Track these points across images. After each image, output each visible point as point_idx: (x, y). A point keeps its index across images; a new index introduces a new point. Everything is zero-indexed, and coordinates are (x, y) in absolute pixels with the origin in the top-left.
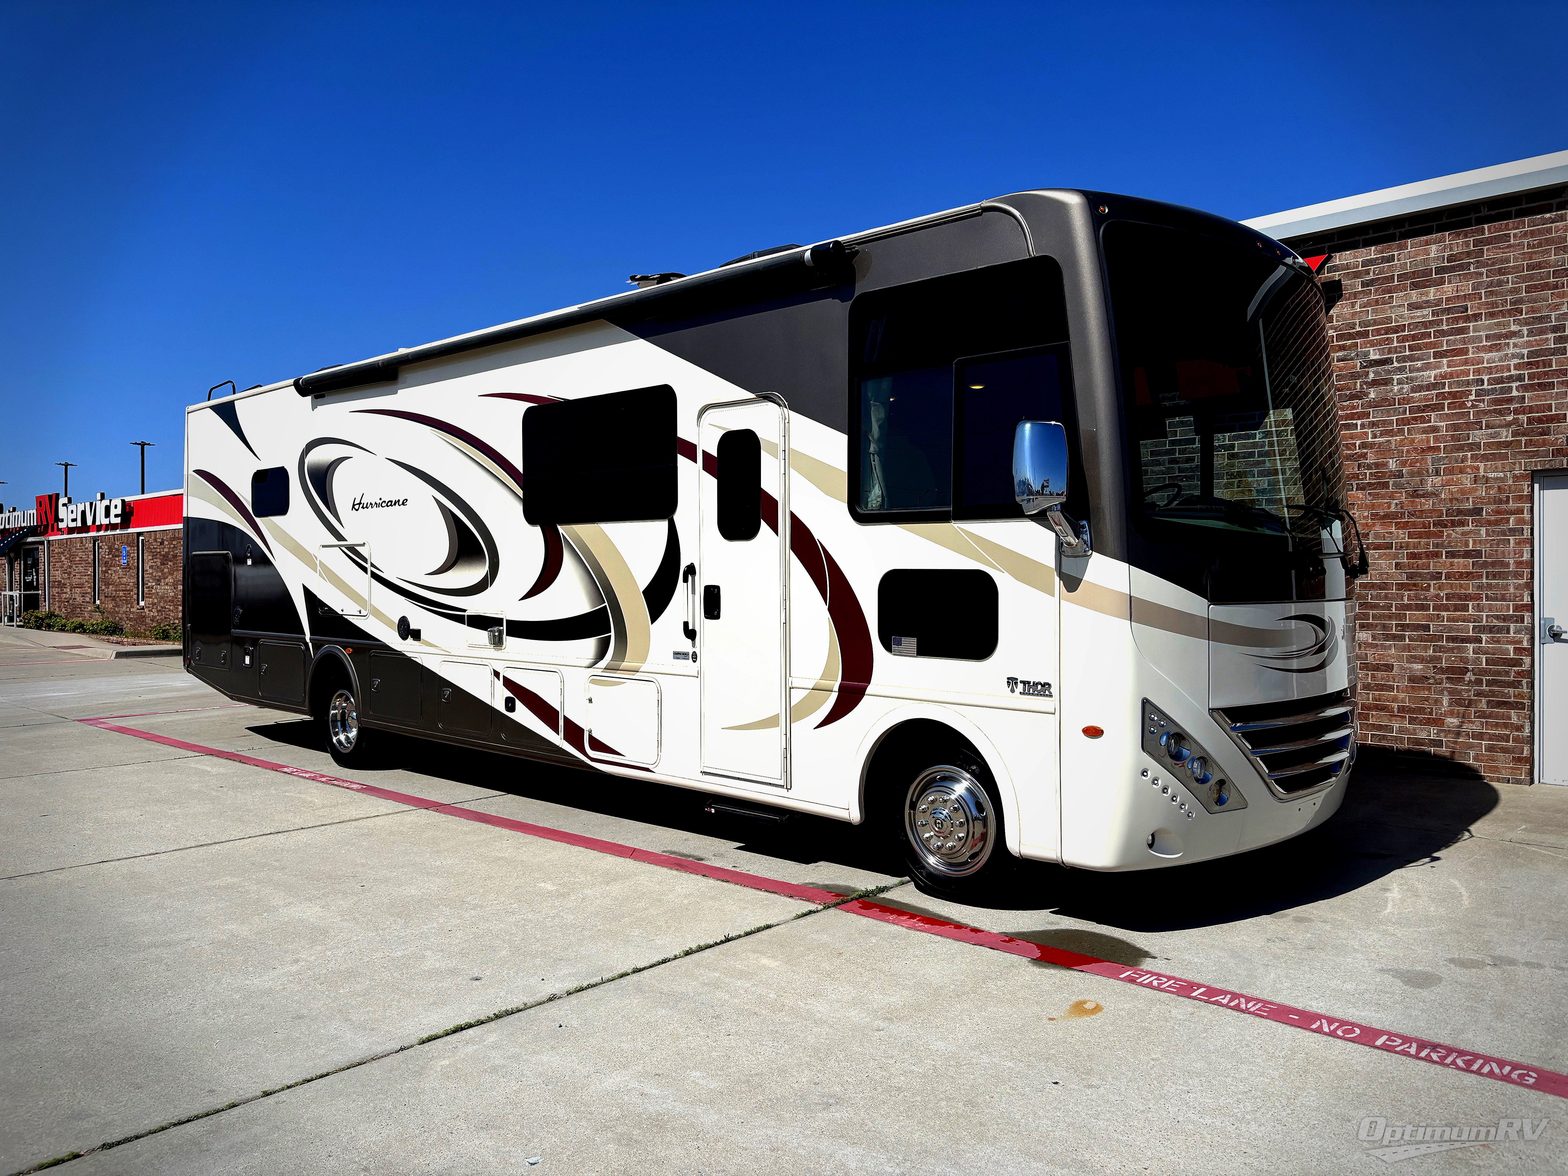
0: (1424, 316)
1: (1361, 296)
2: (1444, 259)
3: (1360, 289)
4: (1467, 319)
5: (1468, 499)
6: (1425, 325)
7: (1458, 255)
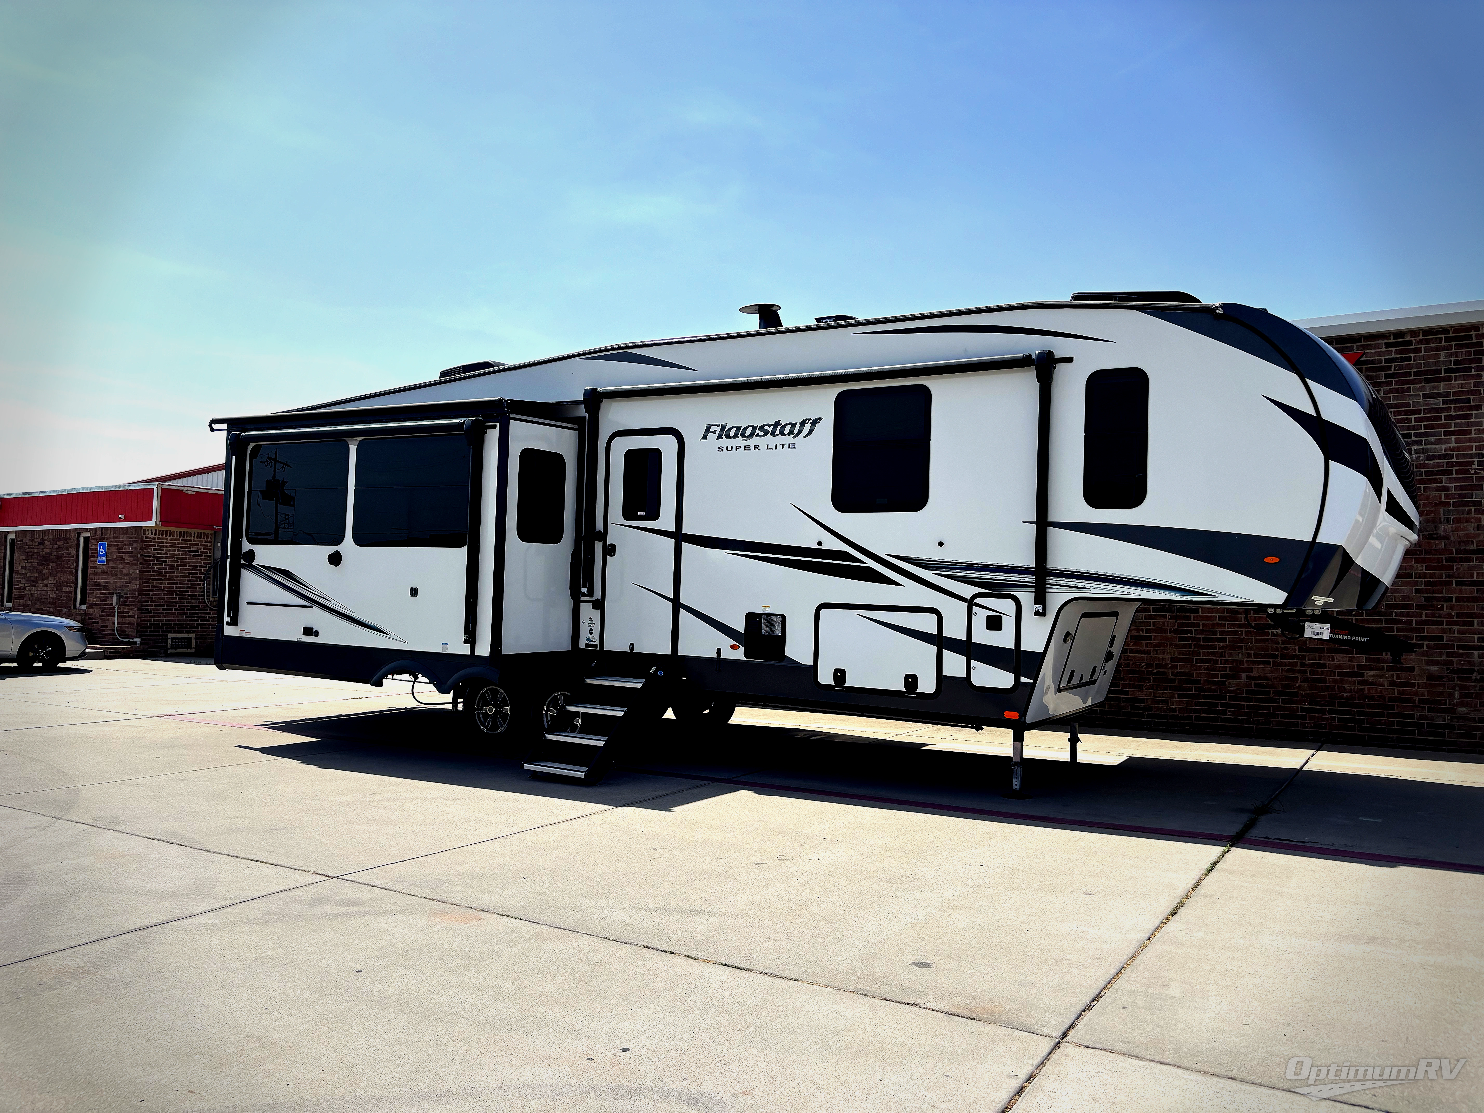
0: (1435, 404)
1: (1384, 385)
2: (1451, 363)
3: (1383, 380)
4: (1471, 408)
6: (1437, 410)
7: (1463, 361)
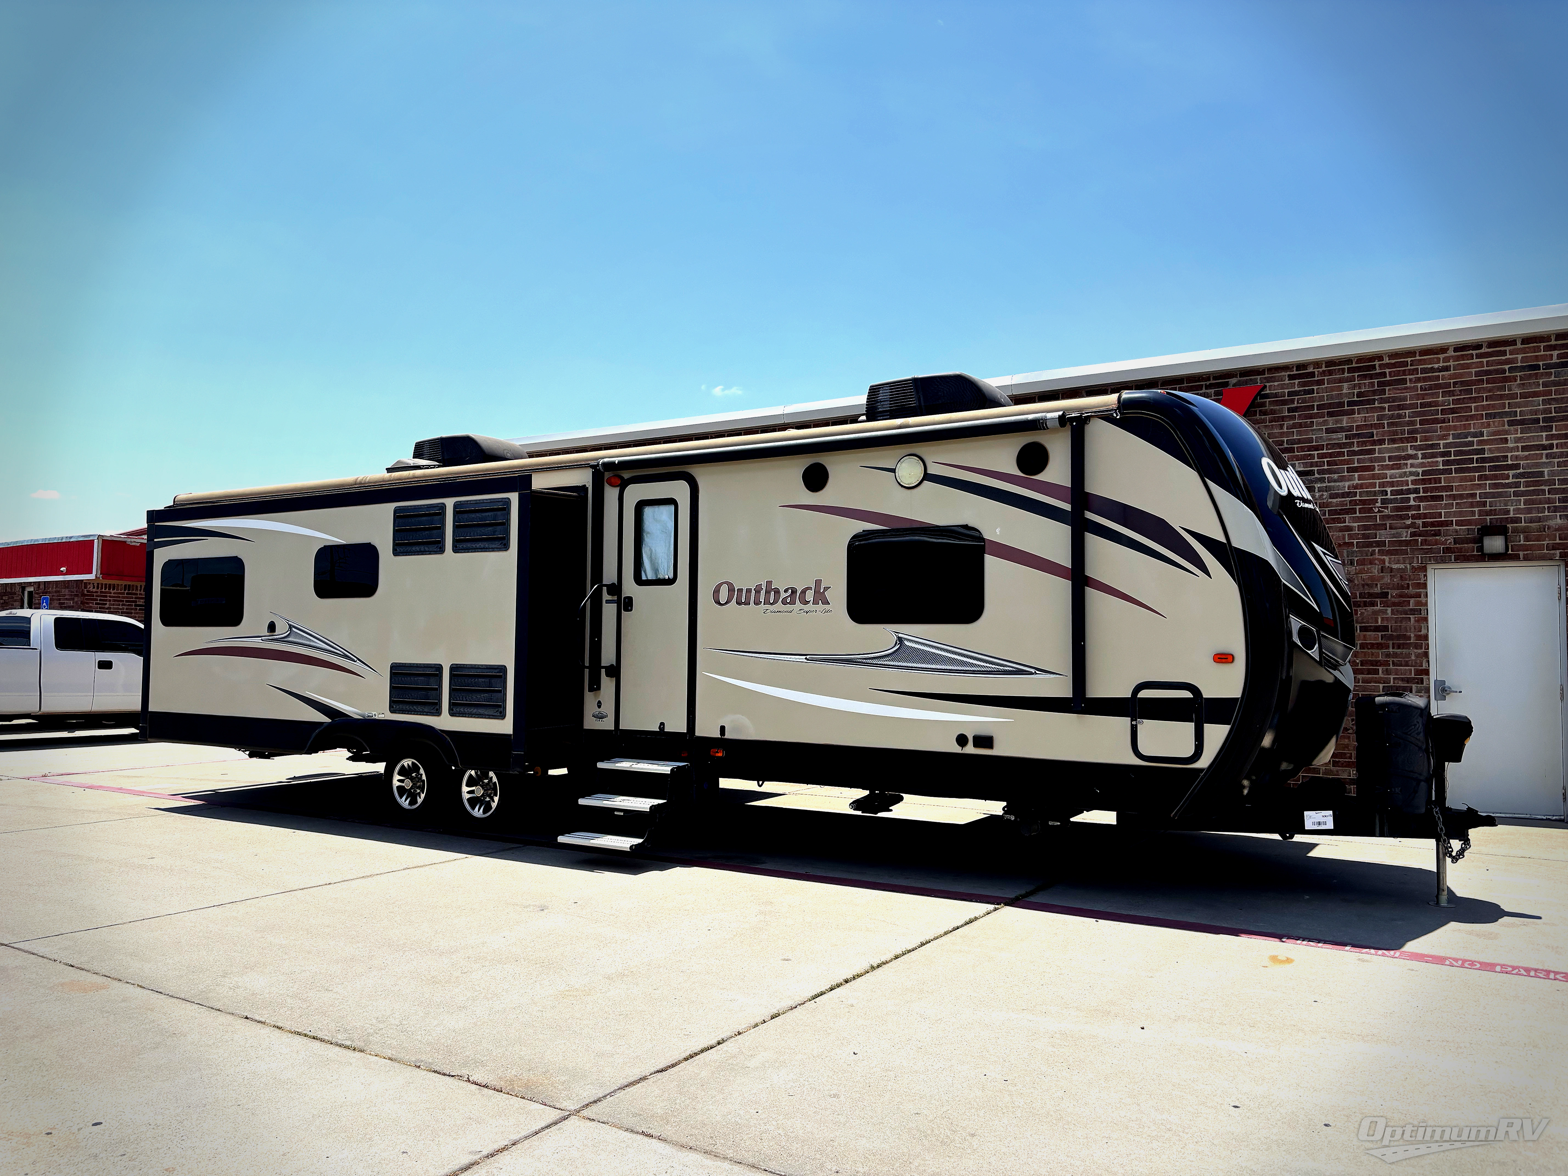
0: (1338, 439)
2: (1354, 395)
3: (1287, 414)
4: (1374, 443)
5: (1377, 585)
6: (1340, 446)
7: (1366, 393)
